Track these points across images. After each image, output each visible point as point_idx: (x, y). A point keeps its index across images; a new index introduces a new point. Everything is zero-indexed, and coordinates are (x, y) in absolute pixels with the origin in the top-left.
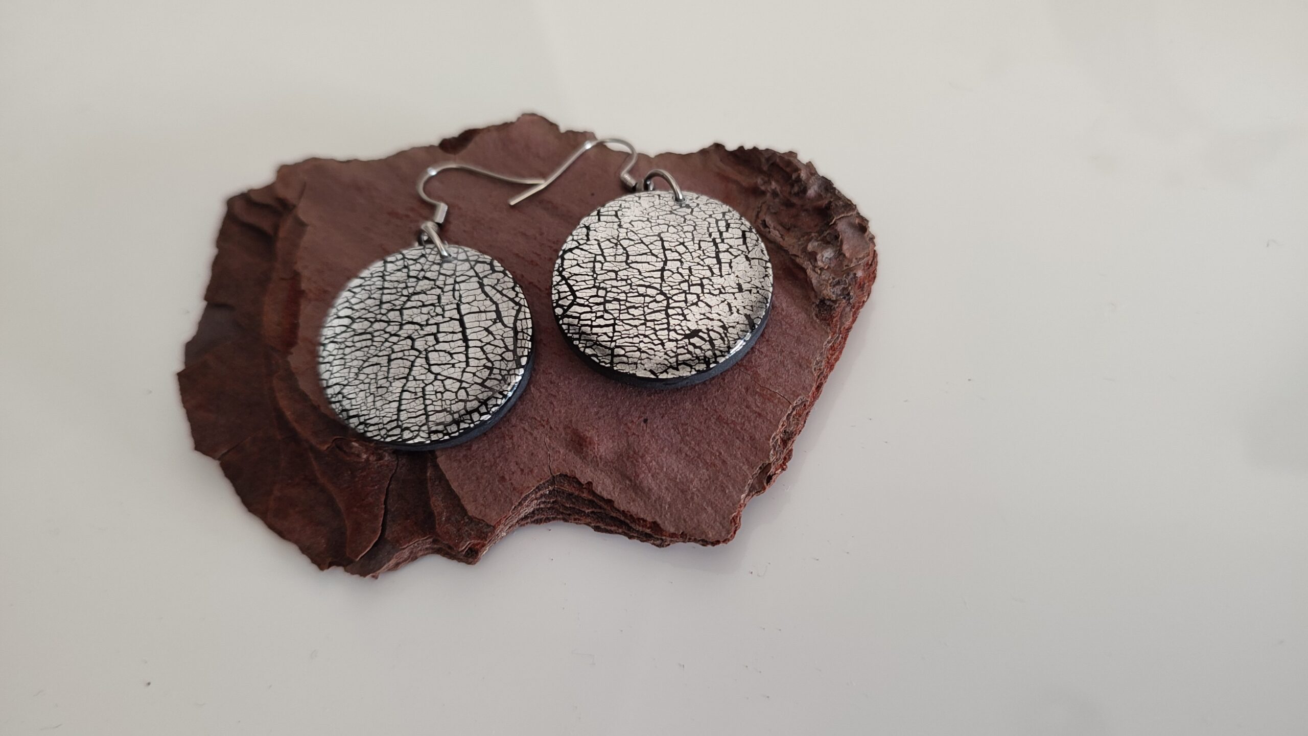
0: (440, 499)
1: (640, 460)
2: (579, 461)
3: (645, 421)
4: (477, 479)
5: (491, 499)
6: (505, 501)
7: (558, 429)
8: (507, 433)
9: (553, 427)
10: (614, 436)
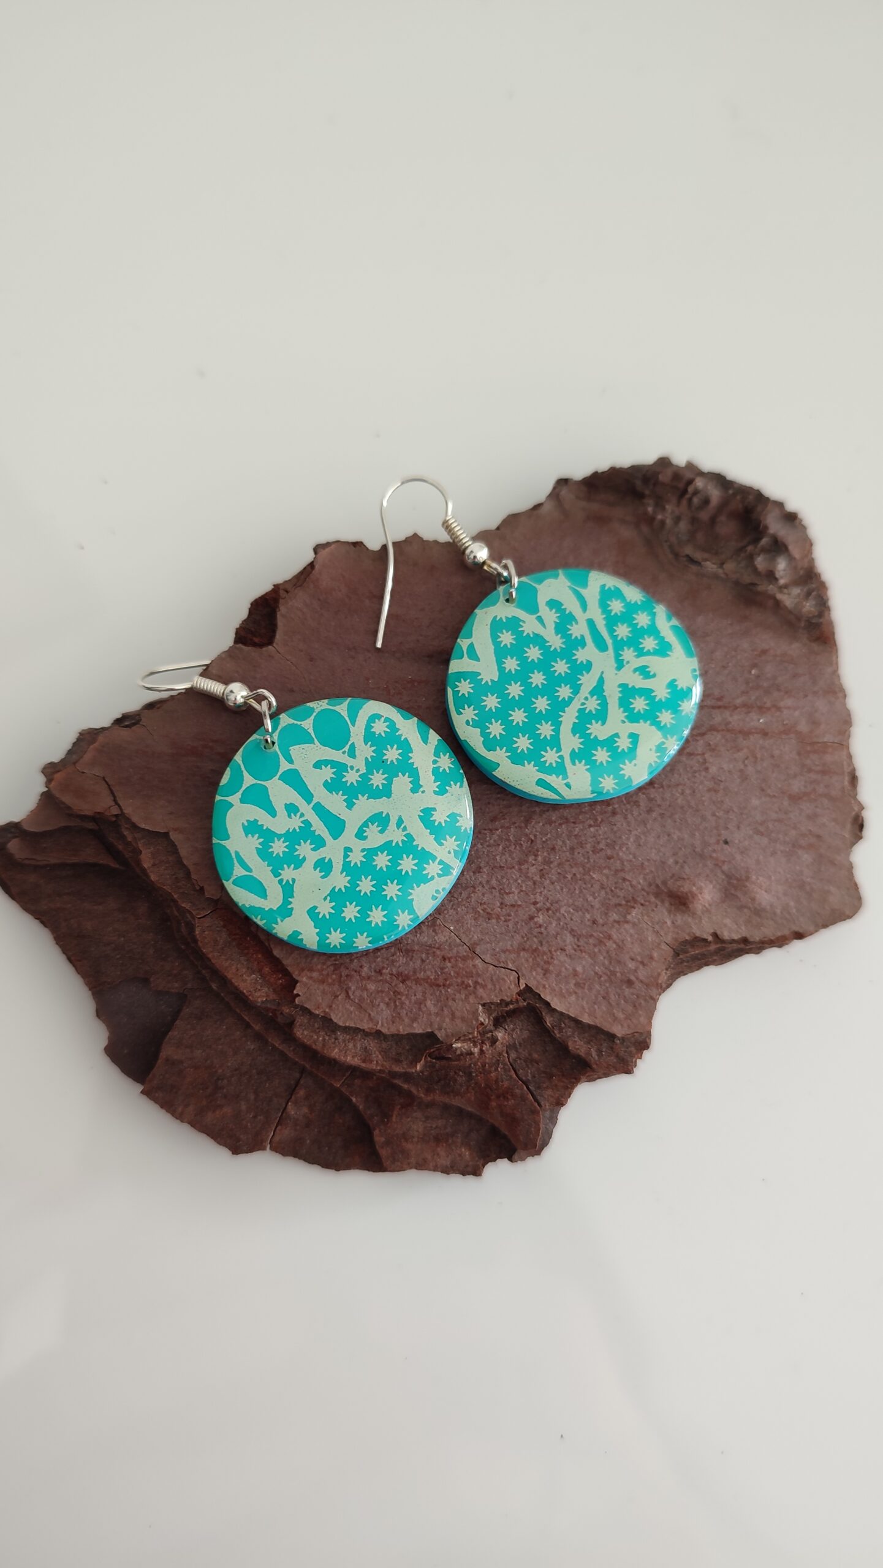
0: (577, 1039)
1: (747, 884)
2: (690, 920)
3: (726, 842)
4: (604, 998)
5: (630, 1009)
6: (645, 1000)
7: (649, 902)
8: (601, 935)
9: (642, 902)
10: (707, 876)
